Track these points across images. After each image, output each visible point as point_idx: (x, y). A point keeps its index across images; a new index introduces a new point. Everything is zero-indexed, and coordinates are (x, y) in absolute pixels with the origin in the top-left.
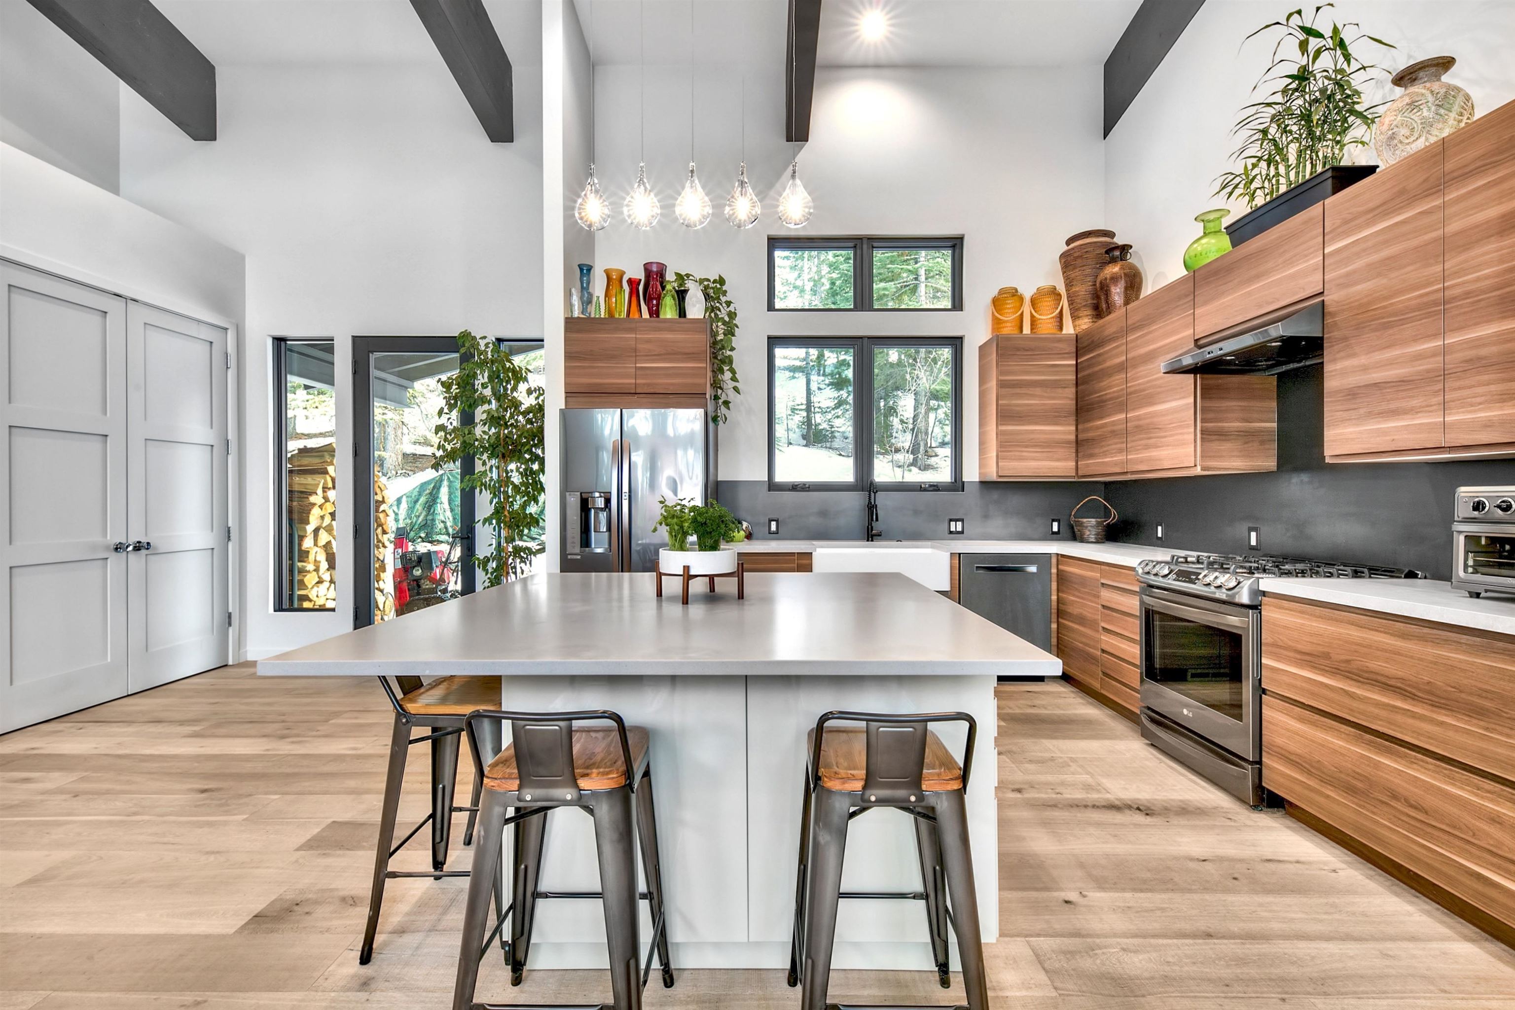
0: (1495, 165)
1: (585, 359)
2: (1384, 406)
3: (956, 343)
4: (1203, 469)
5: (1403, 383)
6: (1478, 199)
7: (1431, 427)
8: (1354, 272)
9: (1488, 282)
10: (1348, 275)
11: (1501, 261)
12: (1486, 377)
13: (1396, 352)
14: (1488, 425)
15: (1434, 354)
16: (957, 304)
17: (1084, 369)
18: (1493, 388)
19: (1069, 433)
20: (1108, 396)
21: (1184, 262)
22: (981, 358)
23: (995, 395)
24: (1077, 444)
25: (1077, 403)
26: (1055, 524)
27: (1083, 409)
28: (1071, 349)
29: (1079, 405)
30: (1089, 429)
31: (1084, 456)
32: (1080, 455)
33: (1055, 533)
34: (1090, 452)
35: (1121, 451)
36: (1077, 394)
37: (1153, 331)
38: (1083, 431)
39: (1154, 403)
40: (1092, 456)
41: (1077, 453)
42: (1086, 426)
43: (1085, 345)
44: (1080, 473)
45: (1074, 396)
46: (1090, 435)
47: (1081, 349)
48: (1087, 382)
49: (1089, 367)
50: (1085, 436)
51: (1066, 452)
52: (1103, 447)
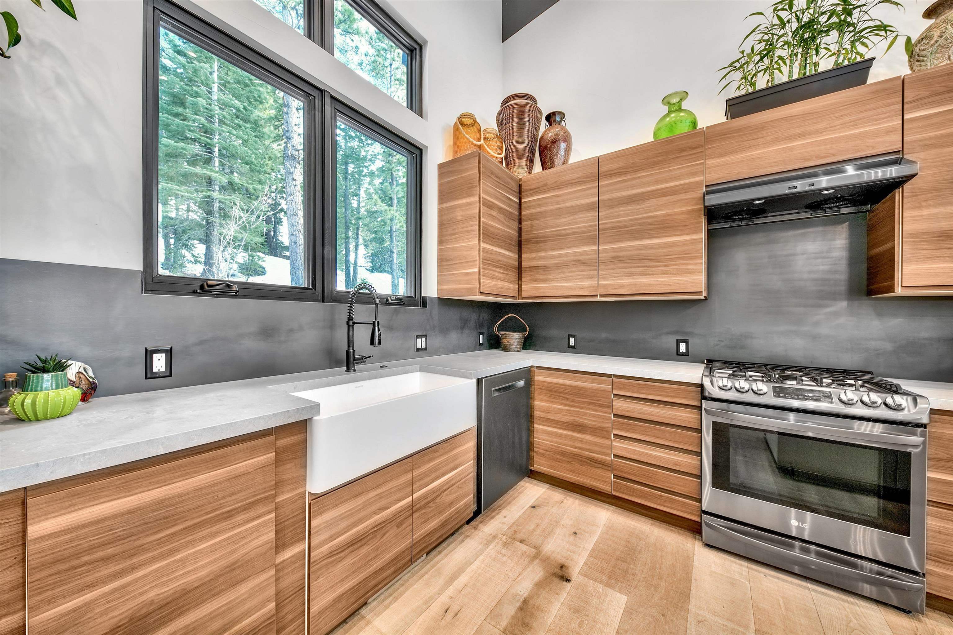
3: (415, 151)
16: (416, 105)
17: (526, 208)
19: (513, 258)
22: (441, 175)
23: (477, 211)
24: (520, 270)
25: (520, 235)
26: (481, 336)
27: (528, 241)
28: (516, 189)
29: (523, 238)
30: (540, 258)
31: (531, 281)
32: (523, 279)
33: (481, 344)
34: (541, 277)
35: (591, 277)
36: (520, 229)
37: (639, 178)
38: (530, 259)
39: (642, 238)
40: (543, 280)
41: (520, 278)
42: (534, 255)
43: (532, 187)
44: (524, 294)
45: (517, 229)
46: (541, 263)
47: (527, 191)
48: (536, 219)
49: (539, 206)
50: (534, 263)
51: (513, 275)
52: (560, 273)
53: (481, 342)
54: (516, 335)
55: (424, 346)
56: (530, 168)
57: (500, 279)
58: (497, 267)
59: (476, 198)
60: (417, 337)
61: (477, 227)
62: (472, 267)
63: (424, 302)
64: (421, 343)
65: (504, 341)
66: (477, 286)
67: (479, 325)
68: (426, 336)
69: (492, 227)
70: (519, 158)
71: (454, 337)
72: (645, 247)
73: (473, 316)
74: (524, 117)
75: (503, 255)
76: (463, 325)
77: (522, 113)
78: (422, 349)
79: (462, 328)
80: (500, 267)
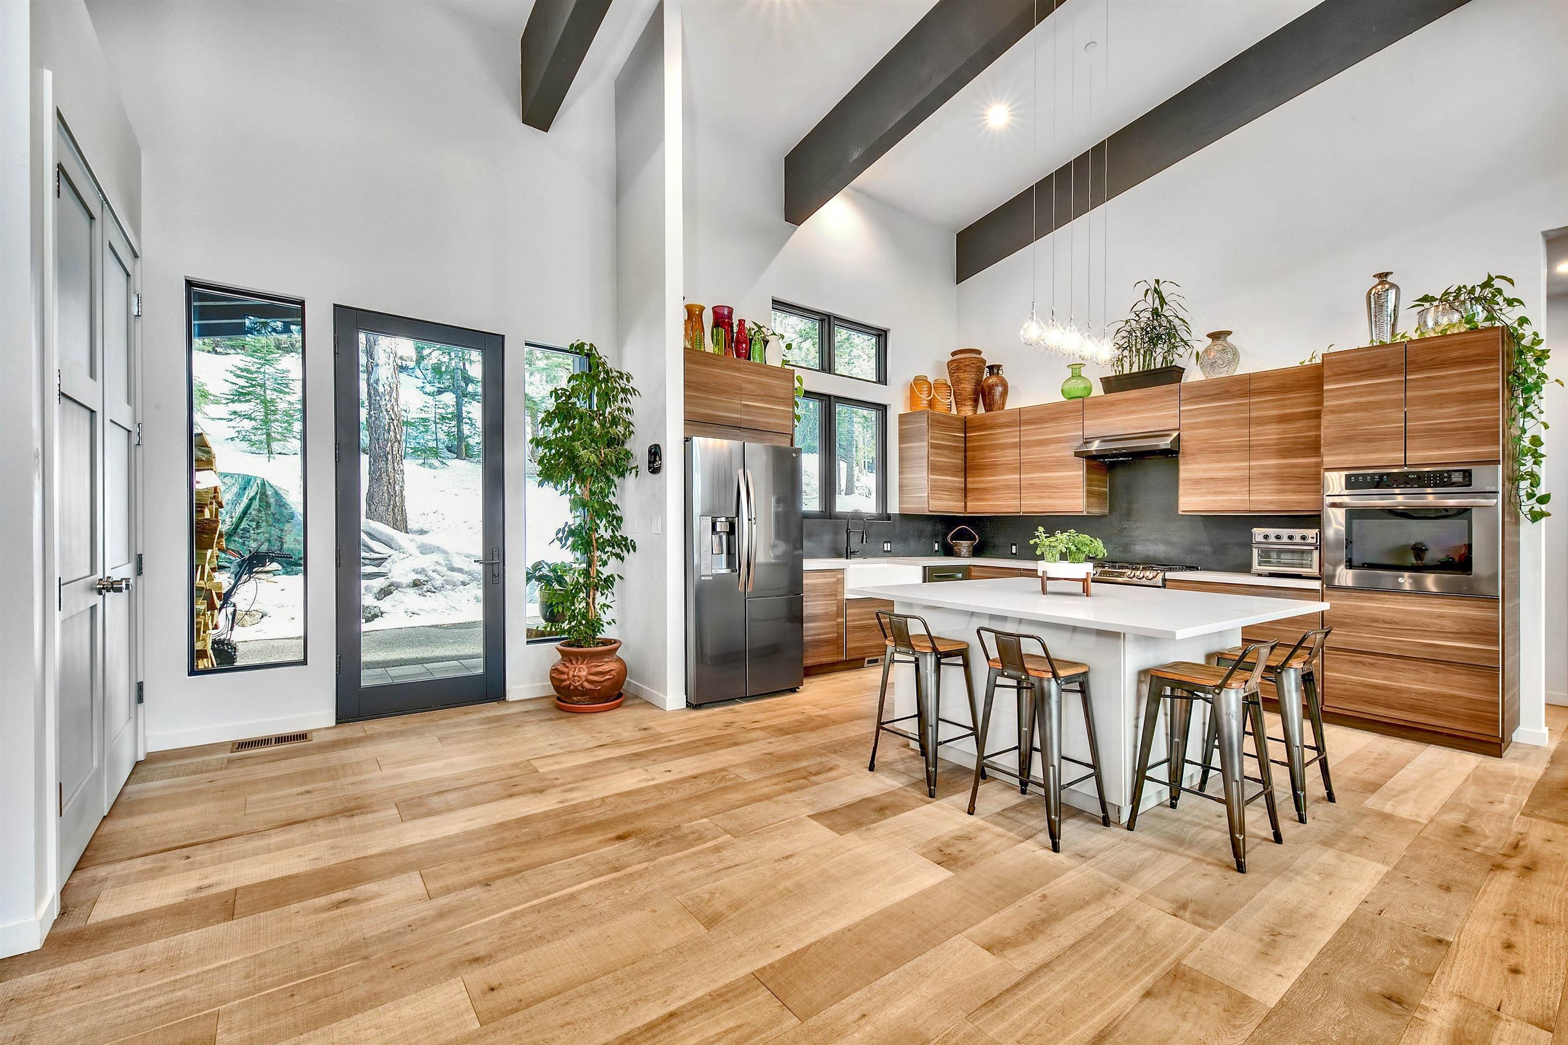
0: (1275, 393)
1: (701, 390)
2: (1217, 489)
3: (882, 409)
4: (1088, 513)
5: (1227, 480)
6: (1266, 405)
7: (1243, 501)
8: (1199, 423)
9: (1272, 442)
10: (1195, 423)
11: (1278, 434)
12: (1269, 482)
13: (1223, 465)
14: (1271, 502)
15: (1244, 469)
16: (882, 379)
17: (970, 441)
18: (1274, 487)
19: (960, 482)
20: (998, 463)
21: (1062, 391)
22: (901, 423)
23: (926, 453)
24: (965, 491)
25: (965, 463)
26: (936, 544)
27: (972, 468)
28: (962, 426)
29: (968, 464)
30: (979, 482)
31: (974, 500)
32: (968, 498)
33: (936, 551)
34: (981, 497)
35: (1014, 498)
36: (965, 457)
37: (1045, 428)
38: (974, 482)
39: (1047, 472)
40: (984, 500)
41: (966, 497)
42: (977, 479)
43: (974, 425)
44: (969, 510)
45: (963, 458)
46: (981, 486)
47: (970, 427)
48: (977, 451)
49: (979, 441)
50: (976, 486)
51: (960, 496)
52: (995, 494)
53: (936, 549)
54: (965, 543)
55: (889, 549)
56: (976, 406)
57: (947, 500)
58: (943, 491)
59: (925, 444)
60: (884, 542)
61: (926, 464)
62: (923, 492)
63: (889, 517)
64: (887, 547)
65: (955, 548)
66: (927, 506)
67: (935, 535)
68: (890, 542)
69: (939, 461)
70: (965, 400)
71: (913, 544)
72: (1049, 478)
73: (928, 528)
74: (968, 368)
75: (950, 481)
76: (920, 535)
77: (966, 366)
78: (887, 551)
79: (919, 537)
80: (946, 491)
